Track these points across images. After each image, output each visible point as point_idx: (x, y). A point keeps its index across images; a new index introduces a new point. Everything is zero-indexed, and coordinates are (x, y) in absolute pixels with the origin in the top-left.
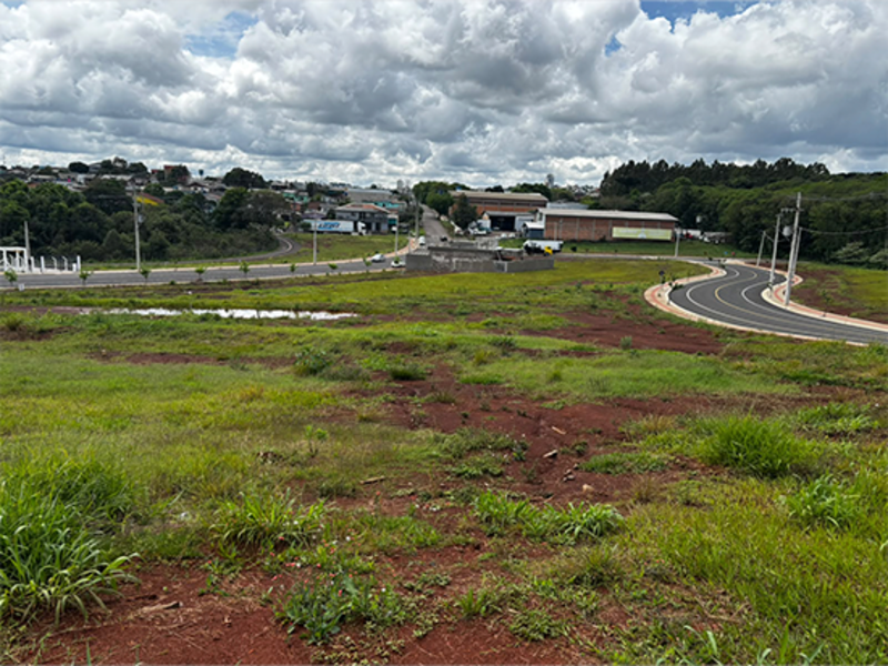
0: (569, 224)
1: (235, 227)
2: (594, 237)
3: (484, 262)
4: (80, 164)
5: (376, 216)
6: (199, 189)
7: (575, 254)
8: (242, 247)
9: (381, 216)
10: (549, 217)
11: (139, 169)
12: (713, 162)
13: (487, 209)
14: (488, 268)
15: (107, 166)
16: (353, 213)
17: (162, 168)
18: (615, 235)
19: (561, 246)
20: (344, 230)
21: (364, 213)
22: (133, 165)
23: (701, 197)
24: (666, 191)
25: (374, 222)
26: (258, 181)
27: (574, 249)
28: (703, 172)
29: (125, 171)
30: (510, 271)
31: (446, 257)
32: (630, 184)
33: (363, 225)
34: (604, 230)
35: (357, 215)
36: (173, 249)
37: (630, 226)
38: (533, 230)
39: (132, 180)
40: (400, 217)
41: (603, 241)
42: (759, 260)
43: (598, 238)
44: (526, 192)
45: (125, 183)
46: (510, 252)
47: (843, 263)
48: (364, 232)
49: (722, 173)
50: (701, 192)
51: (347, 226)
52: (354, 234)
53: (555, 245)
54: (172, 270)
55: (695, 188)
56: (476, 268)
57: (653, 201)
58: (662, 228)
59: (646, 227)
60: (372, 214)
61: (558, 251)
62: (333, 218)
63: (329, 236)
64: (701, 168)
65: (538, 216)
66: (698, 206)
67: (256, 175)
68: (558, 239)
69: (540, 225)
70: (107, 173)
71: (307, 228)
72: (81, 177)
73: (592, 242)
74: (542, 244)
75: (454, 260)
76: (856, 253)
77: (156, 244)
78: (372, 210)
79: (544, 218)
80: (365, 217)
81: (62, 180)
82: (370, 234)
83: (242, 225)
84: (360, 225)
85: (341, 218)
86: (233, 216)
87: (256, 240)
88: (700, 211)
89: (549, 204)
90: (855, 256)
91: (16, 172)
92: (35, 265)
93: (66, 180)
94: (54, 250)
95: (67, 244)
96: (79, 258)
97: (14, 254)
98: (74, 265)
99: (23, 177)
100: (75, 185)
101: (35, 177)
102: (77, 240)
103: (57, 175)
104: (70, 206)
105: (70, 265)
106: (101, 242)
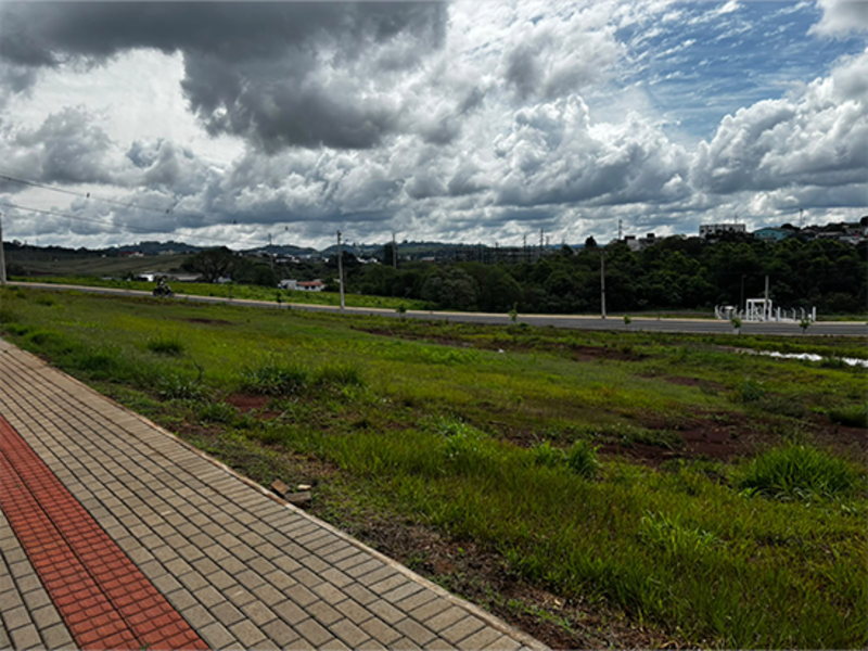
81: (848, 235)
91: (808, 231)
92: (774, 314)
93: (854, 235)
94: (806, 302)
95: (819, 296)
96: (814, 309)
97: (762, 304)
98: (810, 316)
99: (812, 235)
100: (862, 239)
101: (822, 234)
102: (831, 293)
103: (844, 231)
104: (831, 259)
105: (806, 315)
106: (855, 294)
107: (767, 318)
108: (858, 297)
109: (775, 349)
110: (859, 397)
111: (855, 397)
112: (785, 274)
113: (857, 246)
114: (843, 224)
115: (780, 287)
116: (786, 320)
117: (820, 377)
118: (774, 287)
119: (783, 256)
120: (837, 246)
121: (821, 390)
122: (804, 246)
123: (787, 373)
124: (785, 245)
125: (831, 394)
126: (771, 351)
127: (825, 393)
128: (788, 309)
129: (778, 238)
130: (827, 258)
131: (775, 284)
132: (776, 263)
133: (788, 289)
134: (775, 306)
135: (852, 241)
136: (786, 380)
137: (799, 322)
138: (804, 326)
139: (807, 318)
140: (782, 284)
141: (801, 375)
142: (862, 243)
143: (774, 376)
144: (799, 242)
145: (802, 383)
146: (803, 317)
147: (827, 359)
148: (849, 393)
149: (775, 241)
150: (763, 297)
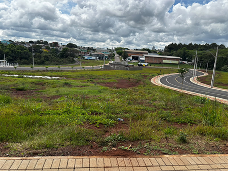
0: (151, 59)
1: (65, 57)
2: (158, 62)
3: (123, 67)
4: (32, 41)
5: (102, 55)
6: (59, 48)
7: (151, 67)
8: (65, 62)
9: (103, 55)
10: (146, 57)
11: (46, 43)
12: (194, 44)
13: (132, 54)
14: (124, 69)
15: (38, 42)
16: (96, 55)
17: (52, 43)
18: (163, 62)
19: (148, 64)
20: (93, 59)
21: (99, 55)
22: (45, 42)
23: (188, 53)
24: (180, 51)
25: (101, 57)
26: (75, 46)
27: (151, 65)
28: (191, 46)
29: (43, 43)
30: (129, 70)
31: (113, 66)
32: (171, 49)
33: (98, 58)
34: (160, 60)
35: (97, 55)
36: (47, 62)
37: (167, 60)
38: (142, 60)
39: (44, 45)
40: (108, 56)
41: (160, 63)
42: (199, 69)
43: (159, 63)
44: (144, 50)
45: (42, 46)
46: (130, 65)
47: (222, 71)
48: (98, 60)
49: (196, 47)
50: (188, 51)
51: (94, 58)
52: (96, 60)
53: (146, 64)
54: (42, 67)
55: (187, 50)
56: (121, 69)
57: (176, 54)
58: (176, 60)
59: (172, 60)
60: (101, 55)
61: (147, 66)
62: (91, 56)
63: (89, 60)
64: (191, 45)
65: (143, 57)
66: (187, 55)
67: (75, 45)
68: (147, 63)
69: (144, 59)
70: (38, 44)
71: (84, 58)
72: (31, 44)
73: (157, 64)
74: (143, 64)
75: (115, 67)
76: (226, 68)
77: (42, 61)
78: (101, 54)
79: (145, 57)
80: (99, 56)
81: (26, 45)
82: (100, 60)
83: (66, 57)
84: (97, 58)
85: (93, 56)
86: (64, 55)
87: (69, 61)
88: (188, 56)
89: (148, 54)
90: (226, 69)
91: (16, 43)
92: (7, 65)
93: (27, 45)
94: (16, 61)
95: (19, 60)
96: (18, 63)
97: (4, 62)
98: (17, 65)
99: (17, 44)
100: (29, 46)
101: (20, 44)
102: (22, 59)
103: (25, 44)
104: (22, 51)
105: (16, 65)
106: (28, 60)
107: (5, 66)
108: (29, 61)
109: (6, 74)
110: (24, 84)
111: (23, 84)
112: (9, 54)
113: (28, 48)
114: (25, 42)
115: (9, 57)
116: (11, 66)
117: (16, 80)
118: (7, 57)
119: (9, 49)
120: (23, 48)
121: (15, 83)
122: (14, 46)
123: (7, 79)
124: (10, 46)
125: (18, 84)
126: (5, 74)
127: (16, 84)
128: (11, 63)
129: (8, 44)
130: (21, 50)
131: (7, 56)
132: (7, 50)
133: (11, 58)
134: (7, 62)
135: (27, 47)
136: (7, 81)
137: (14, 67)
138: (15, 68)
139: (16, 66)
140: (9, 56)
141: (11, 80)
142: (29, 47)
143: (4, 80)
144: (13, 45)
145: (11, 82)
146: (15, 65)
147: (19, 76)
148: (22, 83)
149: (7, 44)
150: (4, 60)
